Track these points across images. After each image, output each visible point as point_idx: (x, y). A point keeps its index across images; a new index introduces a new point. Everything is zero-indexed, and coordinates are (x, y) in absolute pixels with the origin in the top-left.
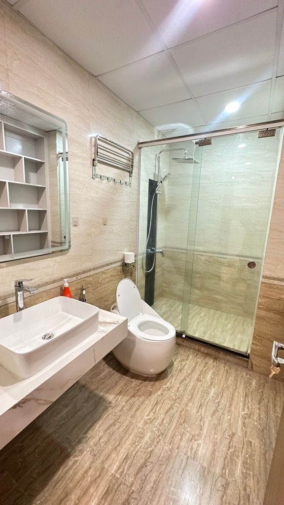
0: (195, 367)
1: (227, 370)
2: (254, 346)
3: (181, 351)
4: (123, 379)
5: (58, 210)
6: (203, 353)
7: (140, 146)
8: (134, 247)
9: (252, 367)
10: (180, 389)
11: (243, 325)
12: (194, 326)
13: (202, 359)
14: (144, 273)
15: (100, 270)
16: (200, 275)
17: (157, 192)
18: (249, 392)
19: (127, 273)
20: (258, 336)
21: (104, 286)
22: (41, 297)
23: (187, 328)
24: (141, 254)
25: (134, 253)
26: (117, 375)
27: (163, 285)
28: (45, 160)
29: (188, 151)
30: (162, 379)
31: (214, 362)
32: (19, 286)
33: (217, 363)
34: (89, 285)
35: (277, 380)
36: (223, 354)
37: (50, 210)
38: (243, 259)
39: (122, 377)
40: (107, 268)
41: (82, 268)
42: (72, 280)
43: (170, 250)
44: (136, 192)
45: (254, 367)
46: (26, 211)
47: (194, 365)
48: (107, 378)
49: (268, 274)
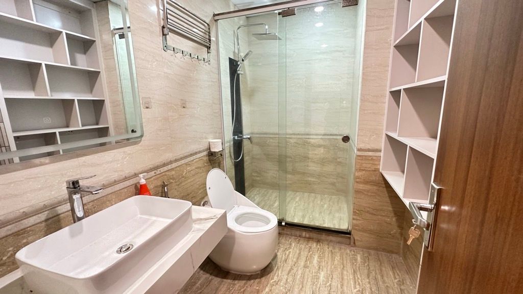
0: (300, 253)
1: (332, 251)
2: (355, 222)
3: (283, 241)
4: (224, 283)
5: (120, 98)
6: (305, 238)
7: (216, 18)
8: (219, 133)
9: (354, 243)
10: (288, 281)
11: (338, 203)
12: (292, 212)
13: (305, 244)
14: (232, 163)
15: (183, 162)
16: (290, 159)
17: (239, 72)
18: (356, 268)
19: (214, 163)
20: (358, 210)
21: (189, 181)
22: (109, 201)
23: (286, 215)
24: (227, 142)
25: (220, 140)
26: (216, 280)
27: (253, 174)
28: (96, 37)
29: (269, 26)
30: (268, 275)
31: (317, 245)
32: (74, 186)
33: (320, 245)
34: (172, 181)
35: (380, 251)
36: (325, 235)
37: (108, 100)
38: (331, 137)
39: (222, 281)
40: (192, 158)
41: (160, 160)
42: (149, 176)
43: (258, 136)
44: (216, 71)
45: (356, 242)
46: (76, 102)
47: (298, 252)
48: (205, 287)
49: (362, 146)
